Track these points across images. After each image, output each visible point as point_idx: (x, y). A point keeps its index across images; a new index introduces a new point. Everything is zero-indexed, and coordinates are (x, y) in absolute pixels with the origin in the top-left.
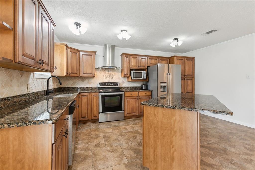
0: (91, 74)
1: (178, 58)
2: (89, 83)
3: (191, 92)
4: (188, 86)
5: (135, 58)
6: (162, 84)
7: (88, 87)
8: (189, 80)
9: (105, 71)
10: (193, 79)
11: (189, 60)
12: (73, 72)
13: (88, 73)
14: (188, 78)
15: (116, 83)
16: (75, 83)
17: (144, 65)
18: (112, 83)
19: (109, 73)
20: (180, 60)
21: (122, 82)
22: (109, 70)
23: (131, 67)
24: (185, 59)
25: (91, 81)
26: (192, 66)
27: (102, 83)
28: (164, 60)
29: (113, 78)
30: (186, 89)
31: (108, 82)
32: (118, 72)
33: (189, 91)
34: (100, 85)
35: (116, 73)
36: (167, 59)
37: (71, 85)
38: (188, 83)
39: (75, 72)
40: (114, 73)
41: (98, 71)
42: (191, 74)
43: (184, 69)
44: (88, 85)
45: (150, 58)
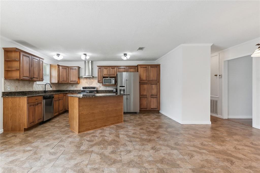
0: (75, 81)
1: (141, 66)
2: (76, 87)
3: (156, 95)
4: (152, 89)
5: (106, 68)
6: (120, 88)
7: (75, 90)
8: (153, 84)
9: (86, 79)
10: (158, 83)
11: (154, 67)
12: (64, 80)
13: (73, 80)
14: (153, 83)
15: (94, 87)
16: (68, 87)
17: (114, 73)
18: (91, 87)
19: (89, 80)
20: (144, 68)
21: (99, 87)
22: (90, 78)
23: (103, 75)
24: (149, 67)
25: (78, 86)
26: (157, 72)
27: (84, 87)
28: (132, 68)
29: (92, 84)
30: (150, 92)
31: (89, 86)
32: (96, 79)
33: (153, 94)
34: (83, 89)
35: (95, 80)
36: (135, 67)
37: (66, 88)
38: (152, 87)
39: (65, 80)
40: (93, 80)
41: (82, 79)
42: (156, 79)
43: (148, 75)
44: (76, 89)
45: (112, 67)
